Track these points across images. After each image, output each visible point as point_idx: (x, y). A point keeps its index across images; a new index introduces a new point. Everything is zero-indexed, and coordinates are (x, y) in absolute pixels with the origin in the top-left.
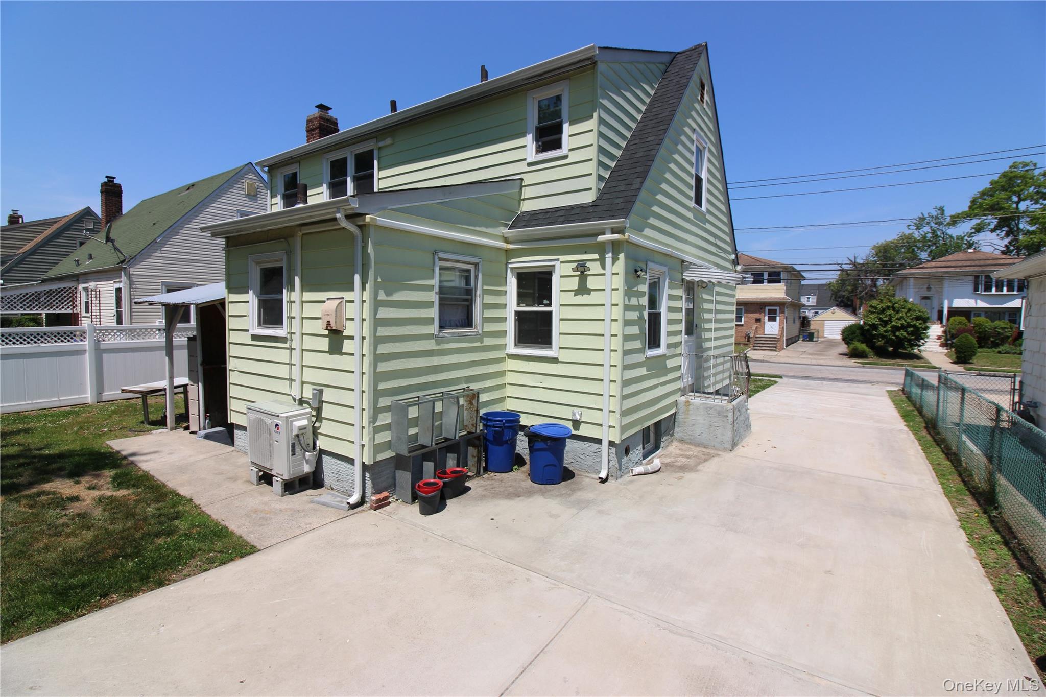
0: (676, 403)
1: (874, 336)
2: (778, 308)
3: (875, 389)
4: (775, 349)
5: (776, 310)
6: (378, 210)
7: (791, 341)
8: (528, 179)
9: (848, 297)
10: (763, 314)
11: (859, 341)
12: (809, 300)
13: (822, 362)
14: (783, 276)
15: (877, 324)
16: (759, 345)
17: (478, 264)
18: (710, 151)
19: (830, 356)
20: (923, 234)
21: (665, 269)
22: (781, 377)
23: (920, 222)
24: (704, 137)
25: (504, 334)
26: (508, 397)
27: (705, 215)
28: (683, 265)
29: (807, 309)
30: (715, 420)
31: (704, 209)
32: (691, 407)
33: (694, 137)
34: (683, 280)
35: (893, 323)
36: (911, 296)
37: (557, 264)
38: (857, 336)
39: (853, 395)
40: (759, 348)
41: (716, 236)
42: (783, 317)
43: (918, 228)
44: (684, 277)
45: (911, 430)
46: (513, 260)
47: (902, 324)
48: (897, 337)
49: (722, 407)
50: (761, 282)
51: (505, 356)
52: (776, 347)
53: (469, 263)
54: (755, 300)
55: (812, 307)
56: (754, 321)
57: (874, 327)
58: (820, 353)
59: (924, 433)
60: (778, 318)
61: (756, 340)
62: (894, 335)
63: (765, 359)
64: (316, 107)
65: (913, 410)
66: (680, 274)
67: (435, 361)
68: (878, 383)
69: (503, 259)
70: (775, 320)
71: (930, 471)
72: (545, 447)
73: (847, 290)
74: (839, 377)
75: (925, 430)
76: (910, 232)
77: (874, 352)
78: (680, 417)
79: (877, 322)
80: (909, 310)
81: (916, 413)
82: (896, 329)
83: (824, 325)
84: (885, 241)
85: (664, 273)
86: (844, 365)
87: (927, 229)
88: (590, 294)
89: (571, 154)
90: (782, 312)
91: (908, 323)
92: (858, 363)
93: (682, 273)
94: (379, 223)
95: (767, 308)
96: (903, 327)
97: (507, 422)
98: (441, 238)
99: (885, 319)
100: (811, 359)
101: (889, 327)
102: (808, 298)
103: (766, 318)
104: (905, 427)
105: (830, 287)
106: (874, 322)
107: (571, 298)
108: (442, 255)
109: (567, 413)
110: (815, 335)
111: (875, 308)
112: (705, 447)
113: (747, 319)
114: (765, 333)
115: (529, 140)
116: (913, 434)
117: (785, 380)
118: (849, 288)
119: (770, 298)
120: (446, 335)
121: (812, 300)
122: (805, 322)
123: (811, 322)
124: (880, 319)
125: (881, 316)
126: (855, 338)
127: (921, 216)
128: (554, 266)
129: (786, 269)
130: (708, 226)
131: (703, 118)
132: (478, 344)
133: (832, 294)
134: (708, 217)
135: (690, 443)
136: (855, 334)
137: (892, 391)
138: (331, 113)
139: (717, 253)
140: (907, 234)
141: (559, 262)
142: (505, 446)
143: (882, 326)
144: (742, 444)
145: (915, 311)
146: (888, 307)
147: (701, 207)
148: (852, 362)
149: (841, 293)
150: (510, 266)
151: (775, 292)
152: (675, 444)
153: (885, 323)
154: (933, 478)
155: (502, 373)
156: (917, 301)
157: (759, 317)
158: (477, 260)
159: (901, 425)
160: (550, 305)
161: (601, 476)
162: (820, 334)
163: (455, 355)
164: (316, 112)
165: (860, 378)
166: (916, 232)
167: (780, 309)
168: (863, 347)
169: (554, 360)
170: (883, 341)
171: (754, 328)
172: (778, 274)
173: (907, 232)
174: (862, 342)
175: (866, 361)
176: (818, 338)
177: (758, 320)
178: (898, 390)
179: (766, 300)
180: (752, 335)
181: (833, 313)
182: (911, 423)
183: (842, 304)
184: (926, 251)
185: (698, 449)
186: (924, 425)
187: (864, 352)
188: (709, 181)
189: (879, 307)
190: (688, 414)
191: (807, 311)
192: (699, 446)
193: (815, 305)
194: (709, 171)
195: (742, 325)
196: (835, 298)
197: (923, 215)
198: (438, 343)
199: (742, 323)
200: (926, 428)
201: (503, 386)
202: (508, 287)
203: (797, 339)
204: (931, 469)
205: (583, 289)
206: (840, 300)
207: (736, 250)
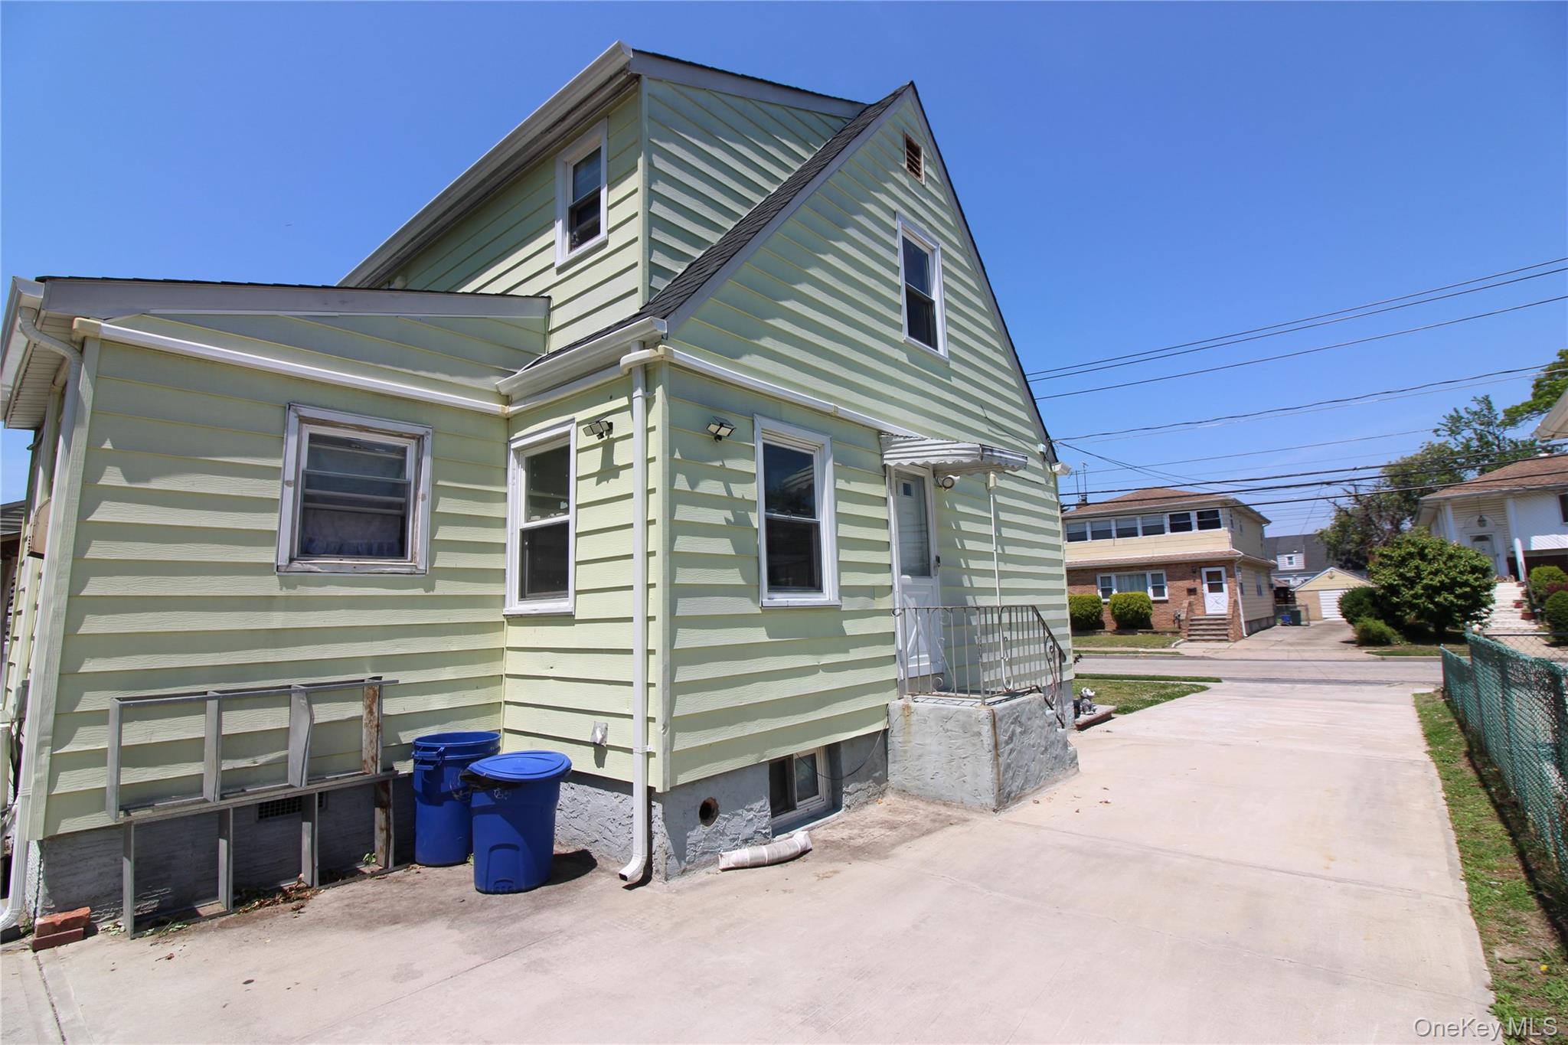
0: (886, 711)
1: (1397, 606)
2: (1222, 569)
3: (1395, 692)
4: (1226, 638)
5: (1219, 573)
6: (124, 313)
7: (1256, 626)
8: (558, 296)
9: (1357, 553)
10: (1199, 581)
11: (1370, 615)
12: (1290, 562)
13: (1307, 655)
14: (1223, 515)
15: (1398, 585)
16: (1198, 633)
17: (423, 436)
18: (945, 254)
19: (1323, 645)
20: (1464, 441)
21: (824, 439)
22: (1218, 680)
23: (1455, 423)
24: (928, 231)
25: (500, 575)
26: (507, 703)
27: (948, 363)
28: (881, 439)
29: (1290, 576)
30: (960, 742)
31: (942, 349)
32: (914, 718)
33: (896, 224)
34: (885, 466)
35: (1425, 581)
36: (1454, 534)
37: (572, 427)
38: (1366, 608)
39: (1343, 703)
40: (1198, 638)
41: (983, 405)
42: (1233, 584)
43: (1453, 432)
44: (885, 462)
45: (1434, 761)
46: (517, 435)
47: (1442, 582)
48: (1437, 604)
49: (969, 715)
50: (1187, 527)
51: (503, 619)
52: (1227, 635)
53: (401, 435)
54: (1181, 559)
55: (1299, 573)
56: (1186, 593)
57: (1392, 590)
58: (1309, 642)
59: (1463, 764)
60: (1225, 586)
61: (1191, 625)
62: (1433, 602)
63: (1205, 655)
65: (1450, 723)
66: (879, 458)
67: (277, 620)
68: (1402, 683)
69: (500, 432)
70: (1220, 590)
71: (1448, 848)
72: (489, 802)
73: (1352, 541)
74: (1332, 677)
75: (1466, 760)
76: (1442, 440)
77: (1400, 633)
78: (895, 740)
79: (1395, 581)
80: (1451, 557)
81: (1455, 727)
82: (1432, 591)
83: (1318, 598)
84: (1402, 458)
85: (821, 447)
86: (1348, 658)
87: (1468, 433)
88: (618, 478)
89: (611, 238)
90: (1231, 575)
91: (1454, 579)
92: (1373, 653)
93: (882, 455)
94: (104, 334)
95: (1204, 571)
96: (1443, 587)
97: (448, 750)
98: (313, 382)
99: (1408, 575)
100: (1288, 651)
101: (1419, 589)
102: (1290, 558)
103: (1206, 587)
104: (1427, 756)
105: (1322, 538)
106: (1390, 581)
107: (593, 490)
108: (307, 412)
109: (584, 728)
110: (1303, 615)
111: (1390, 558)
112: (944, 805)
113: (1173, 591)
114: (1208, 612)
115: (559, 232)
116: (1438, 767)
117: (1225, 684)
118: (1355, 537)
119: (1206, 554)
120: (315, 568)
121: (1298, 562)
122: (1284, 595)
123: (1297, 595)
124: (1402, 576)
125: (1401, 570)
126: (1362, 611)
127: (1454, 414)
128: (568, 434)
129: (1226, 504)
130: (956, 382)
131: (925, 204)
132: (420, 592)
133: (1329, 549)
134: (953, 365)
135: (917, 797)
136: (1362, 604)
137: (1423, 694)
139: (990, 433)
140: (1436, 445)
141: (575, 424)
142: (446, 804)
143: (1406, 587)
144: (1037, 797)
145: (1461, 557)
146: (1411, 555)
147: (936, 347)
148: (1362, 653)
149: (1343, 546)
150: (514, 446)
151: (1215, 543)
152: (890, 798)
153: (1411, 583)
154: (1450, 864)
155: (497, 654)
156: (1466, 542)
157: (1192, 587)
158: (420, 431)
159: (1418, 750)
160: (567, 509)
161: (625, 871)
162: (1311, 614)
163: (343, 611)
165: (1370, 677)
166: (1451, 440)
167: (1227, 571)
168: (1379, 626)
169: (569, 619)
170: (1413, 614)
171: (1185, 604)
172: (1216, 513)
173: (1437, 441)
174: (1377, 618)
175: (1388, 649)
176: (1309, 620)
177: (1192, 591)
178: (1436, 692)
179: (1201, 557)
180: (1183, 616)
181: (1331, 578)
182: (1440, 748)
183: (1350, 565)
184: (1473, 468)
185: (932, 809)
186: (1465, 749)
187: (1382, 634)
188: (948, 305)
189: (1395, 554)
190: (909, 733)
191: (1291, 579)
192: (933, 802)
193: (1303, 568)
194: (947, 288)
195: (1166, 602)
196: (1335, 555)
197: (1456, 411)
198: (284, 583)
199: (1166, 597)
200: (1469, 754)
201: (497, 680)
202: (510, 486)
203: (1271, 622)
204: (1453, 842)
205: (608, 470)
206: (1344, 558)
207: (1048, 436)
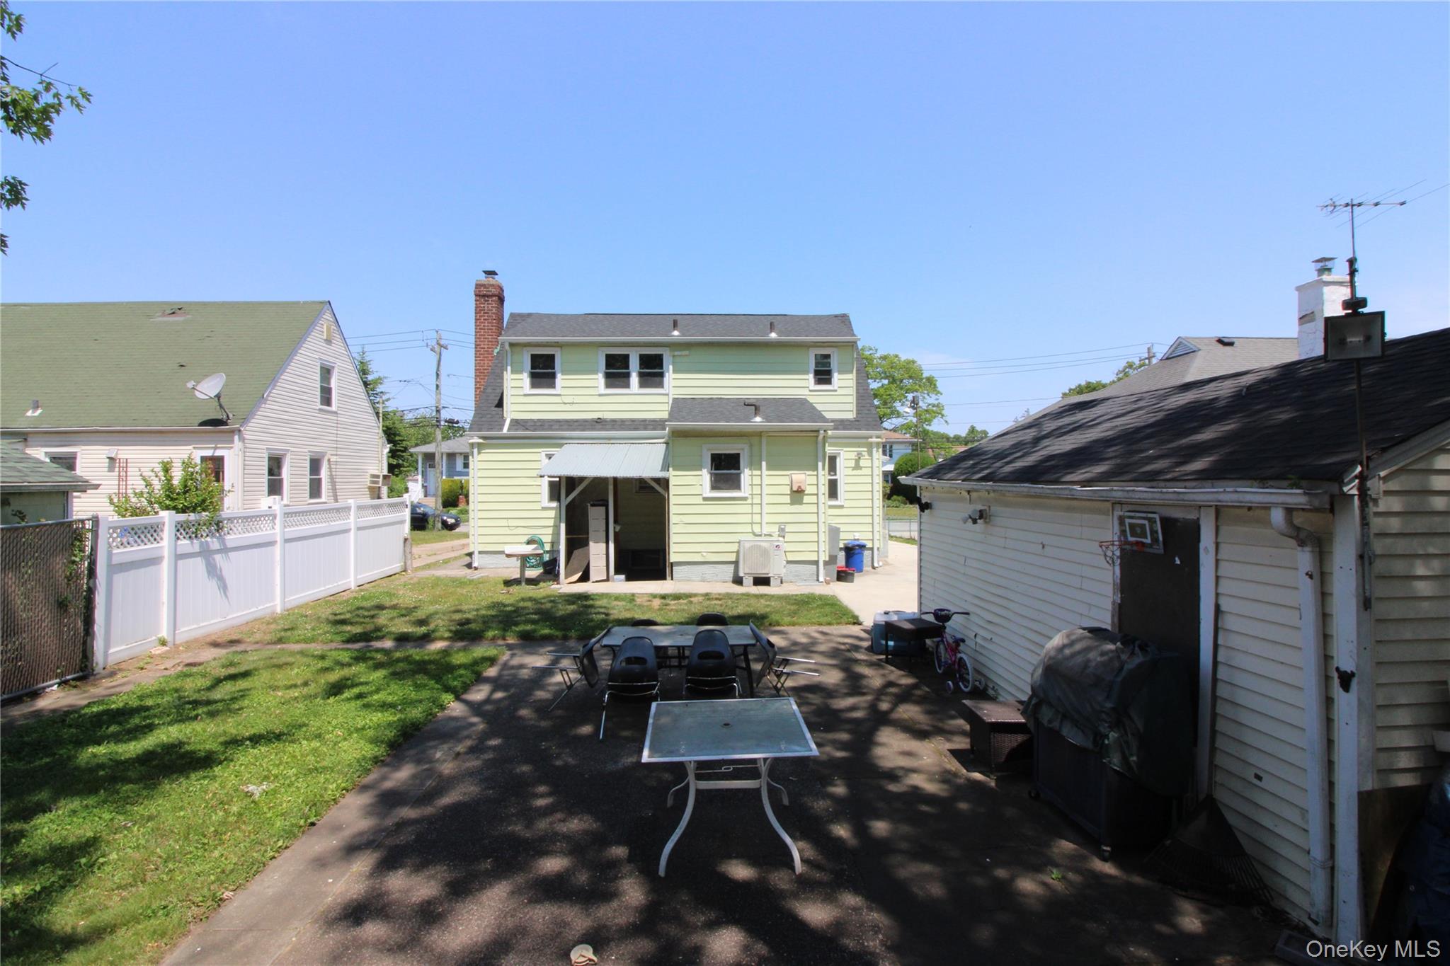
8: (814, 399)
64: (485, 272)
89: (839, 390)
107: (850, 472)
115: (811, 376)
128: (840, 453)
138: (499, 279)
141: (843, 451)
160: (835, 474)
164: (482, 278)
169: (841, 507)
205: (857, 467)
